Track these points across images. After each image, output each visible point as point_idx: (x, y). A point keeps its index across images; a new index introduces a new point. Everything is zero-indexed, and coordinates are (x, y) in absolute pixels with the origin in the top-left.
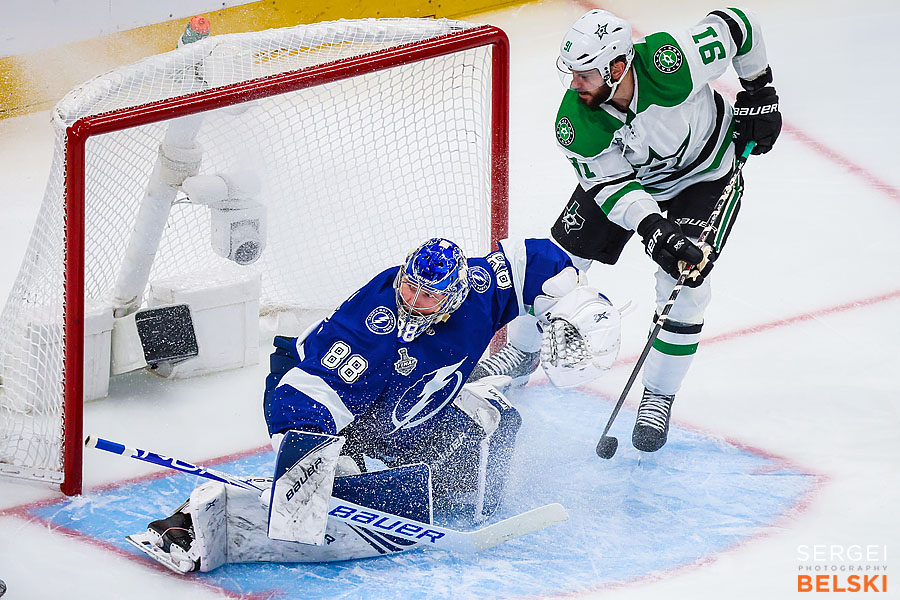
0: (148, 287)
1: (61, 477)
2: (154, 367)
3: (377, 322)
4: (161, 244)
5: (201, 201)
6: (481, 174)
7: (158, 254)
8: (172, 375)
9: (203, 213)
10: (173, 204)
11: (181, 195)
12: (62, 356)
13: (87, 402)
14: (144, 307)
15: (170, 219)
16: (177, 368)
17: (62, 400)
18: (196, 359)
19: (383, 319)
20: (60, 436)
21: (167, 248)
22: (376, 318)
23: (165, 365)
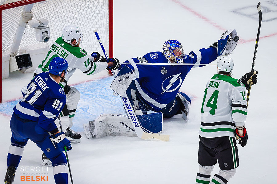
0: (19, 49)
2: (21, 70)
4: (23, 38)
5: (33, 26)
6: (106, 20)
7: (22, 41)
8: (26, 72)
9: (33, 30)
10: (25, 27)
11: (28, 25)
13: (3, 79)
14: (18, 54)
15: (25, 32)
16: (26, 70)
18: (32, 67)
23: (23, 69)
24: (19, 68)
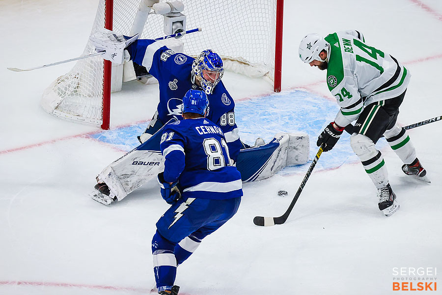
1: (101, 122)
2: (140, 79)
3: (180, 58)
4: (144, 30)
5: (160, 13)
7: (143, 34)
8: (147, 83)
9: (161, 18)
10: (149, 14)
11: (152, 11)
12: (102, 74)
13: (113, 93)
15: (147, 20)
16: (149, 80)
17: (102, 91)
19: (181, 59)
20: (101, 106)
21: (146, 32)
22: (181, 57)
23: (144, 78)
24: (137, 75)
